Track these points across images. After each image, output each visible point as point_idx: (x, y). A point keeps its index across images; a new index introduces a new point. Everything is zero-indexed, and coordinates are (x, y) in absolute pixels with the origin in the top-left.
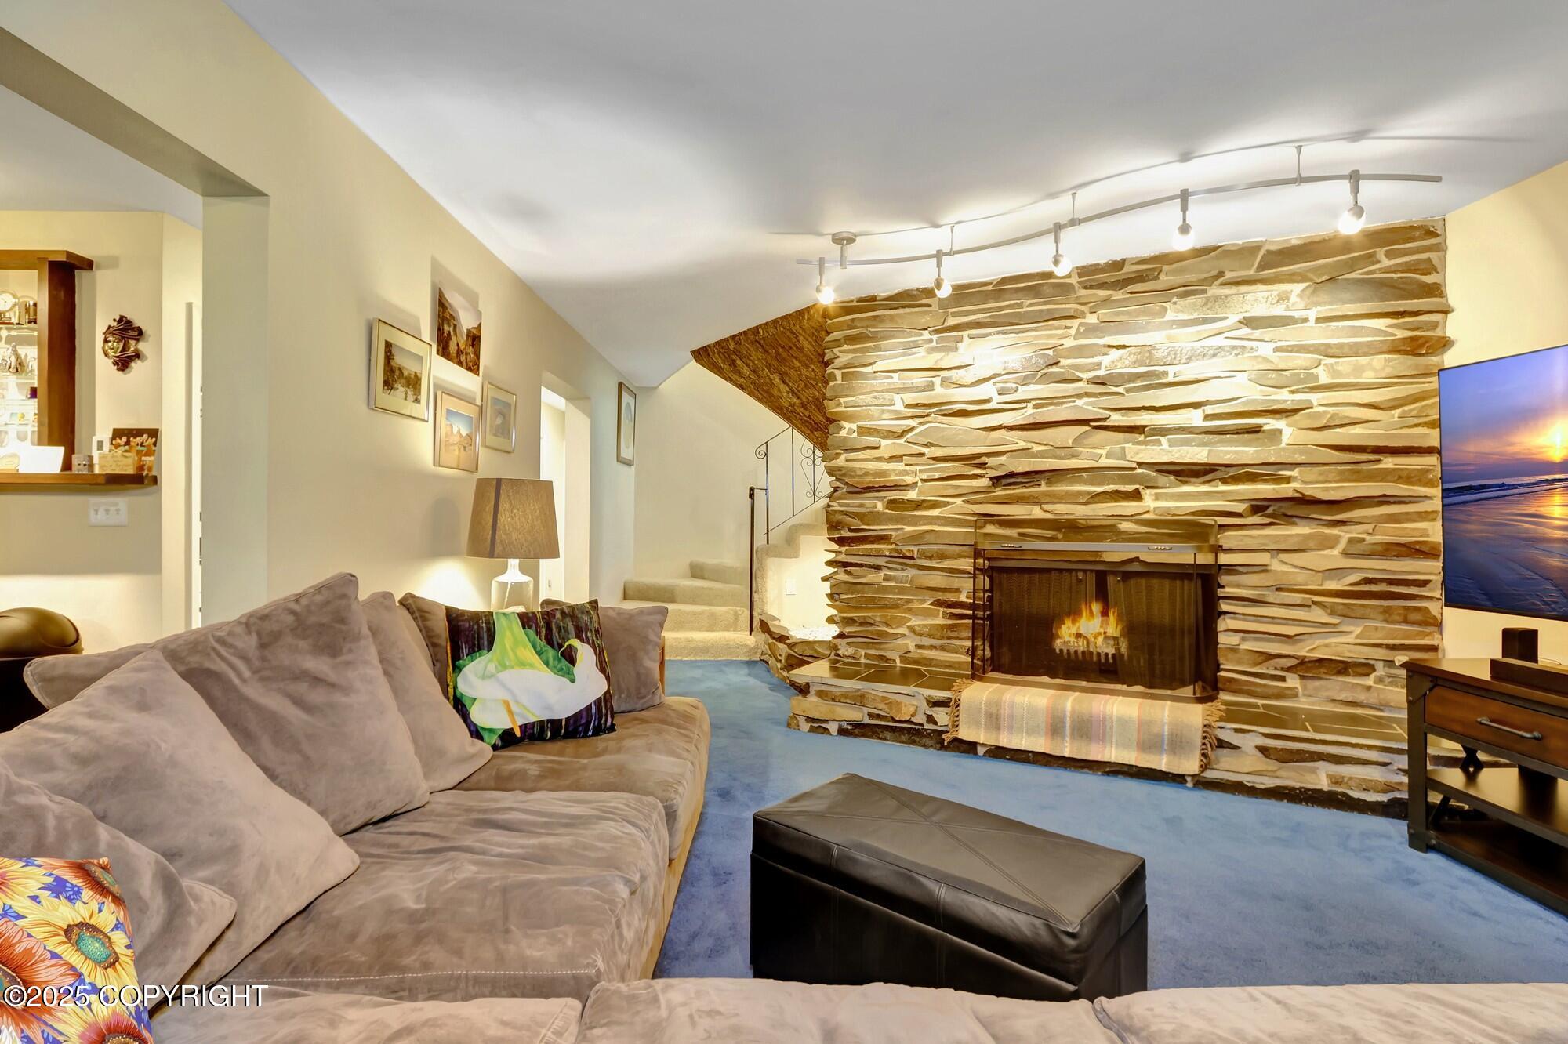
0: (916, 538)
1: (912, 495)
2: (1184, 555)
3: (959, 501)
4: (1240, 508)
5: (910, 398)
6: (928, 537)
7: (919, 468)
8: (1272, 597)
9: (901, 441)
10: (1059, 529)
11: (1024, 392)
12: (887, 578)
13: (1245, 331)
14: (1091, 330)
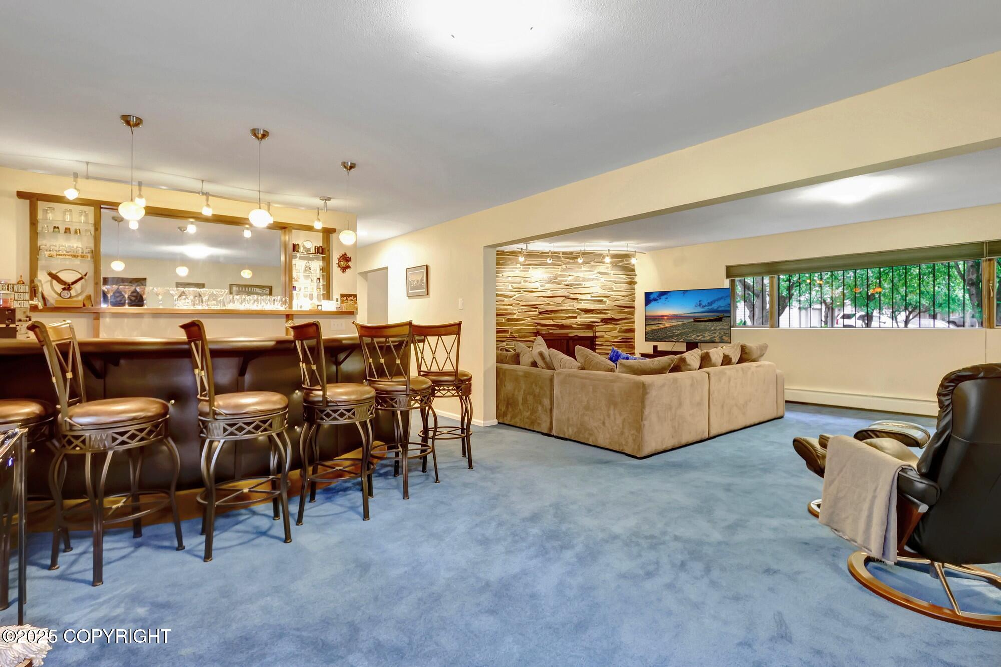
0: (518, 331)
1: (515, 317)
2: (589, 334)
3: (529, 319)
4: (599, 321)
5: (515, 286)
6: (522, 331)
7: (517, 308)
8: (604, 343)
9: (511, 299)
10: (558, 327)
11: (547, 286)
12: (507, 344)
13: (599, 275)
14: (563, 270)
